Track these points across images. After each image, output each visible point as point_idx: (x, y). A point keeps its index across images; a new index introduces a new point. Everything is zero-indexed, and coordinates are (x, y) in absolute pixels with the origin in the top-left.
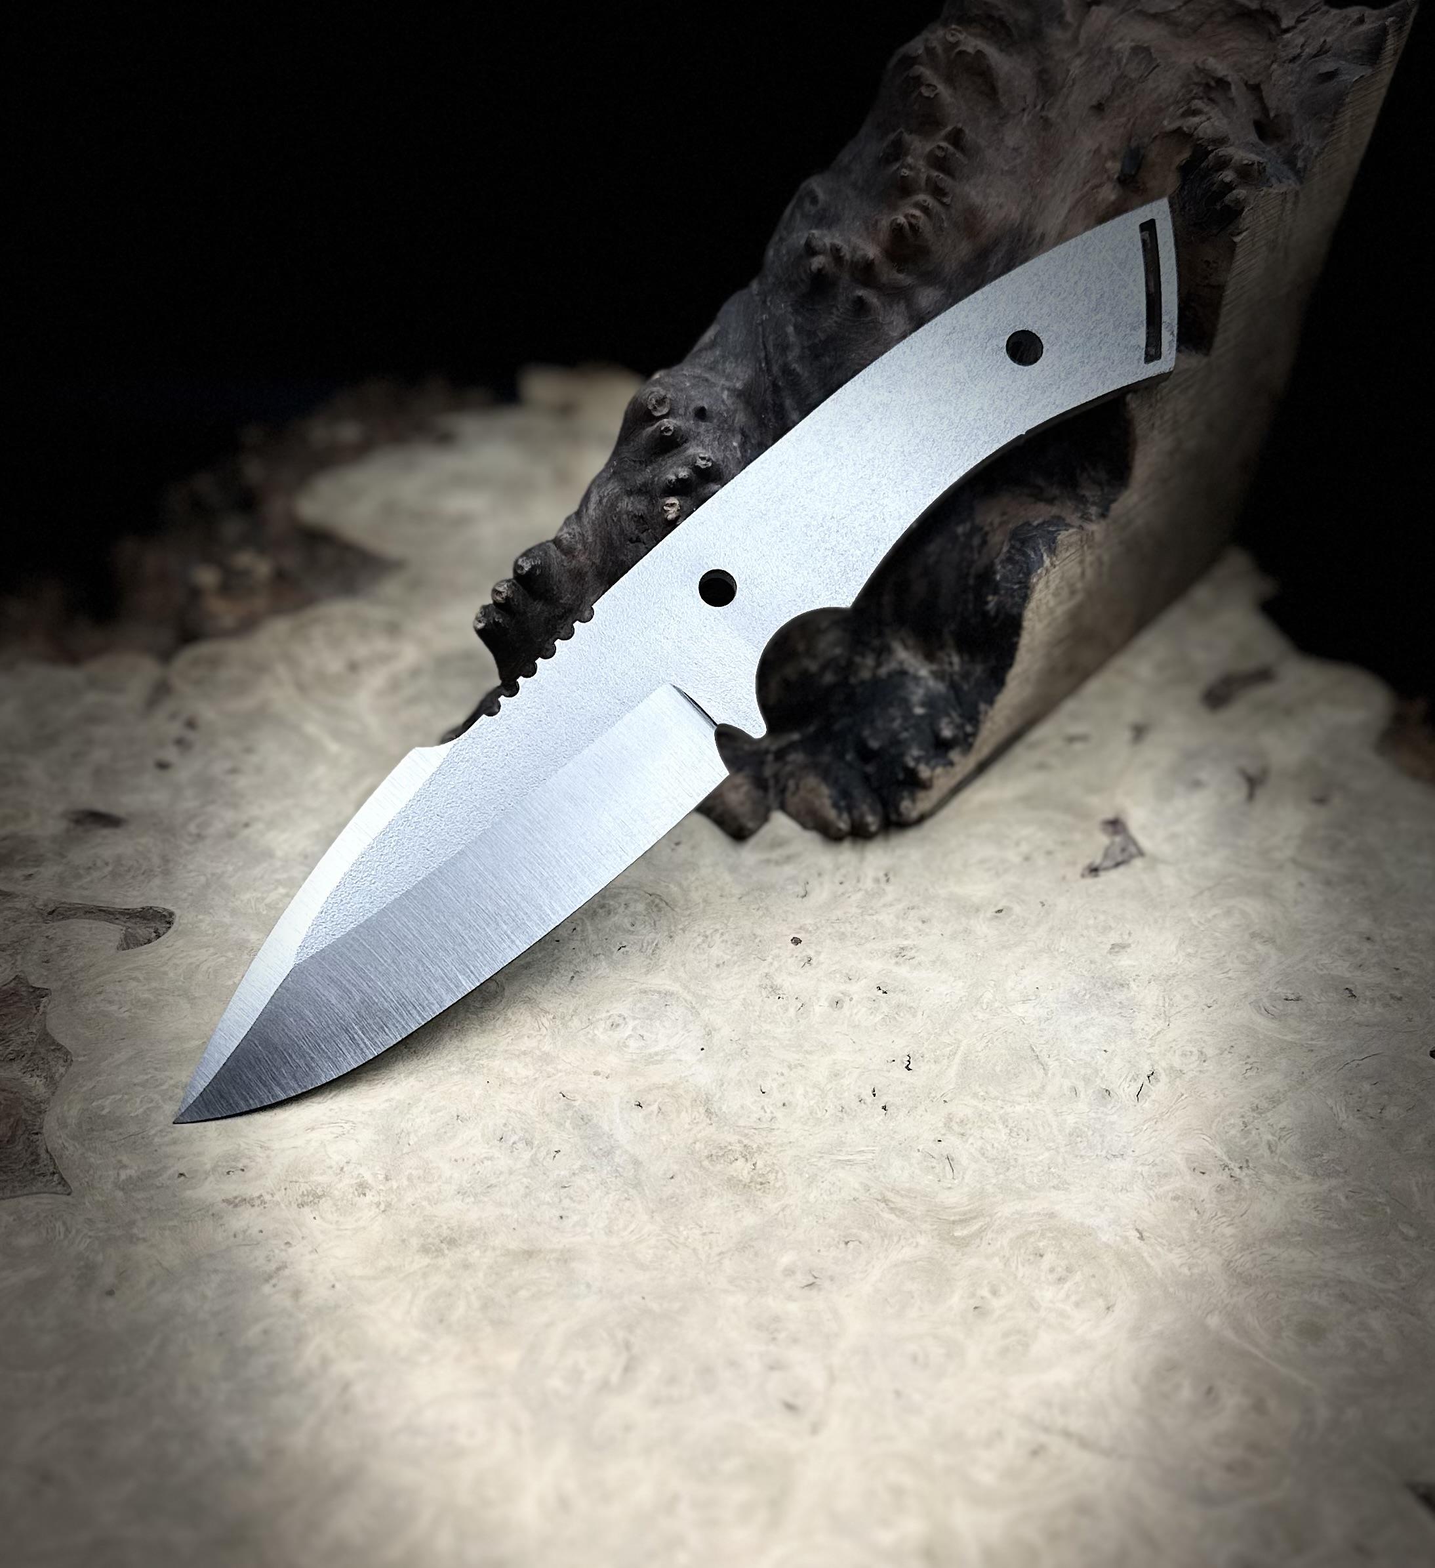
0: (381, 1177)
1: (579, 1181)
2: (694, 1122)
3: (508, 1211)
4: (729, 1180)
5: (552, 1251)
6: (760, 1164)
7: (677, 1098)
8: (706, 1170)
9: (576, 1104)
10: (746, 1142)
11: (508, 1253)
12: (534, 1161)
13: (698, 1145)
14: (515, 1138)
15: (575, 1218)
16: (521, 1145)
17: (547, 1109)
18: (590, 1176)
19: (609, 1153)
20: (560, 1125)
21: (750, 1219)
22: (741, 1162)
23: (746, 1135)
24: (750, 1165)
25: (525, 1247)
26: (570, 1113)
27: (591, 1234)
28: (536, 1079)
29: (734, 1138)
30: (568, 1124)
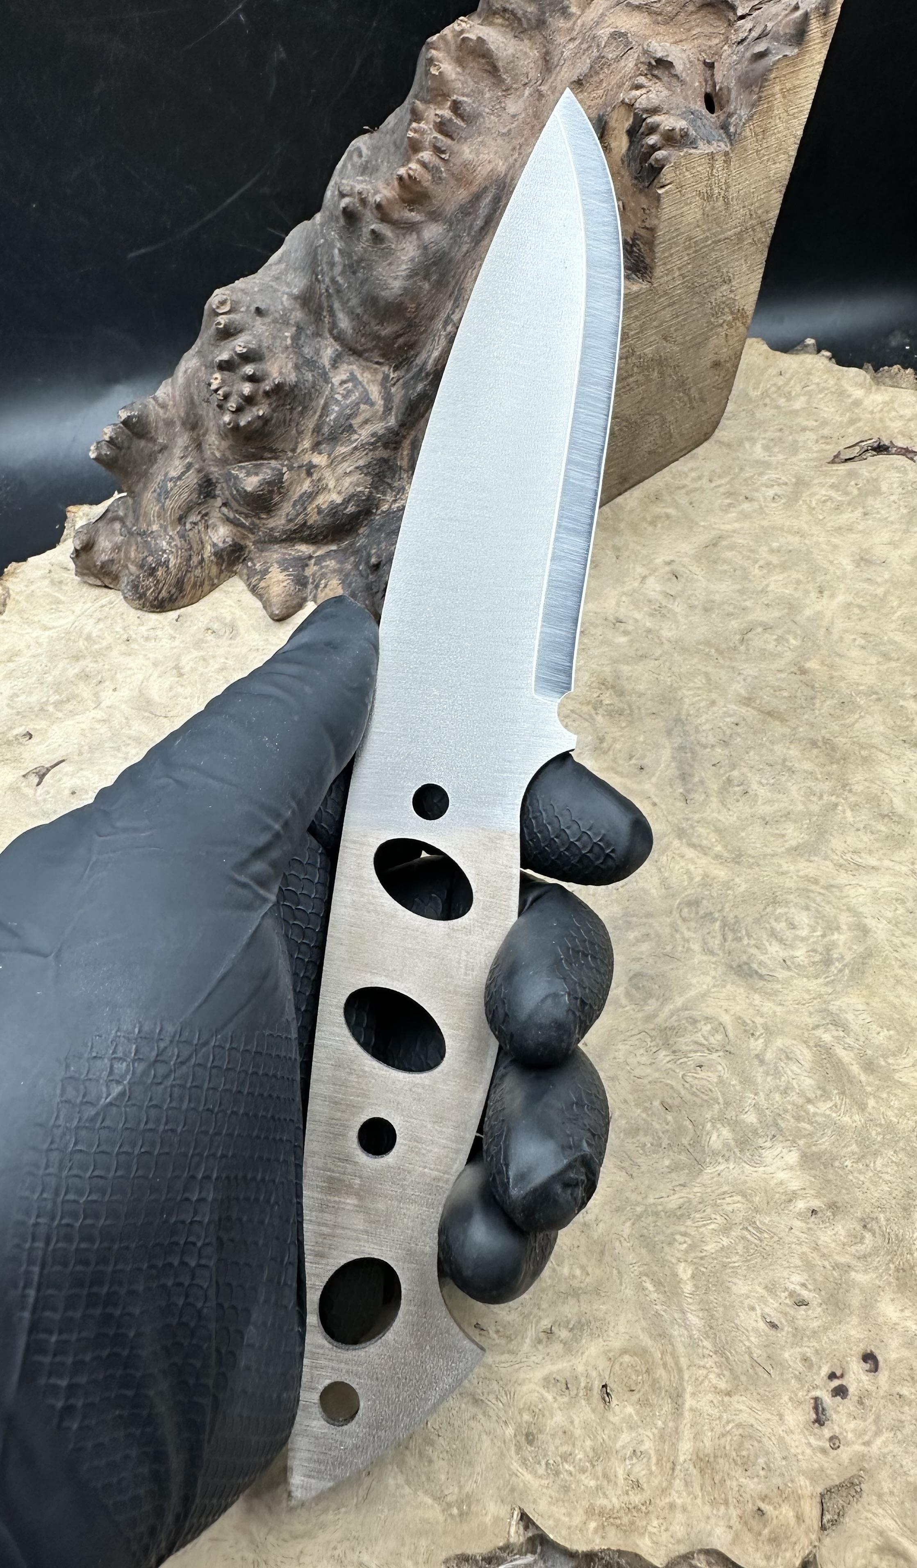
0: (840, 808)
1: (712, 740)
2: (615, 740)
3: (768, 744)
4: (620, 696)
5: (754, 708)
6: (595, 695)
7: (615, 760)
8: (630, 706)
9: (681, 790)
10: (593, 712)
11: (783, 721)
12: (733, 767)
13: (624, 724)
14: (737, 789)
15: (728, 719)
16: (736, 783)
17: (703, 797)
18: (704, 740)
19: (681, 748)
20: (702, 782)
21: (625, 669)
22: (607, 702)
23: (590, 715)
24: (602, 697)
25: (769, 719)
26: (690, 786)
27: (725, 706)
28: (698, 822)
29: (599, 719)
30: (696, 779)
